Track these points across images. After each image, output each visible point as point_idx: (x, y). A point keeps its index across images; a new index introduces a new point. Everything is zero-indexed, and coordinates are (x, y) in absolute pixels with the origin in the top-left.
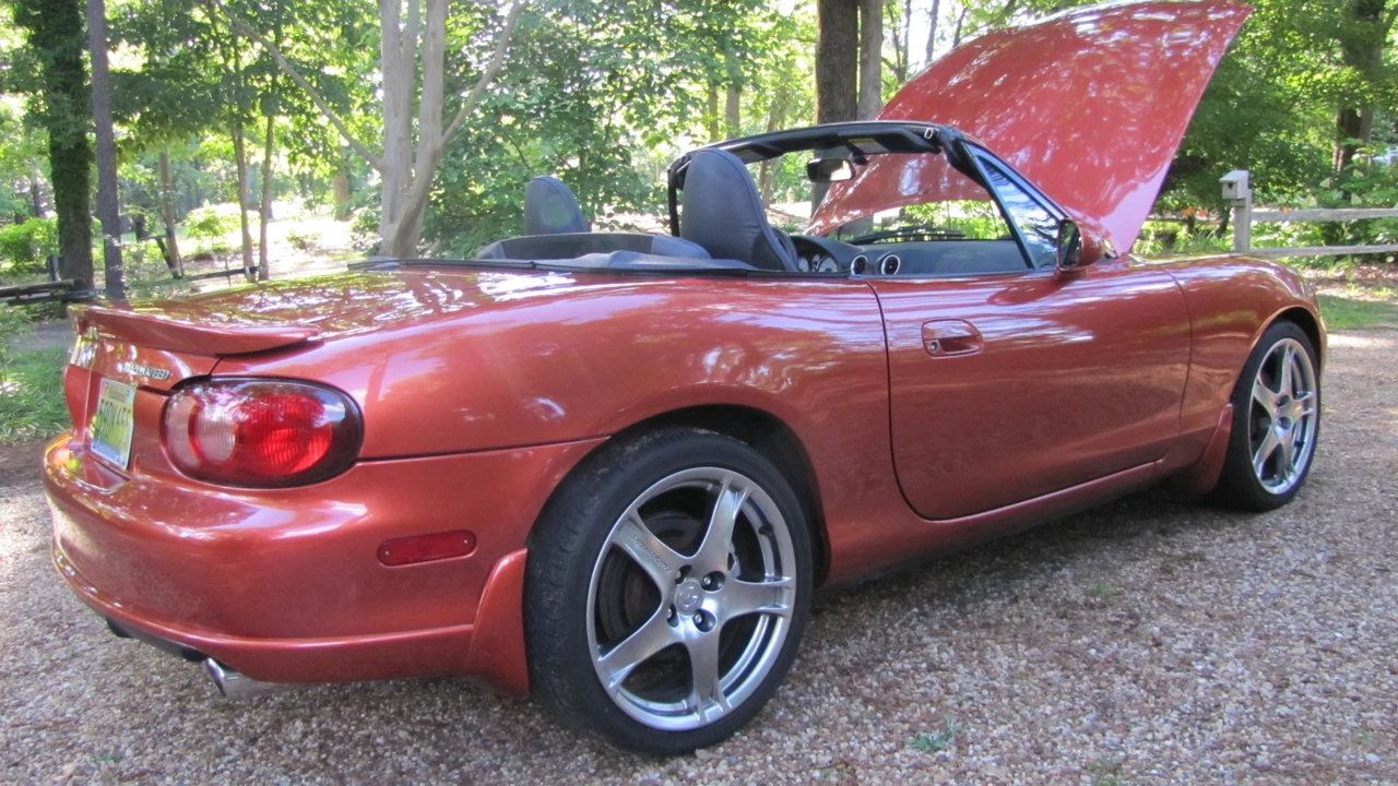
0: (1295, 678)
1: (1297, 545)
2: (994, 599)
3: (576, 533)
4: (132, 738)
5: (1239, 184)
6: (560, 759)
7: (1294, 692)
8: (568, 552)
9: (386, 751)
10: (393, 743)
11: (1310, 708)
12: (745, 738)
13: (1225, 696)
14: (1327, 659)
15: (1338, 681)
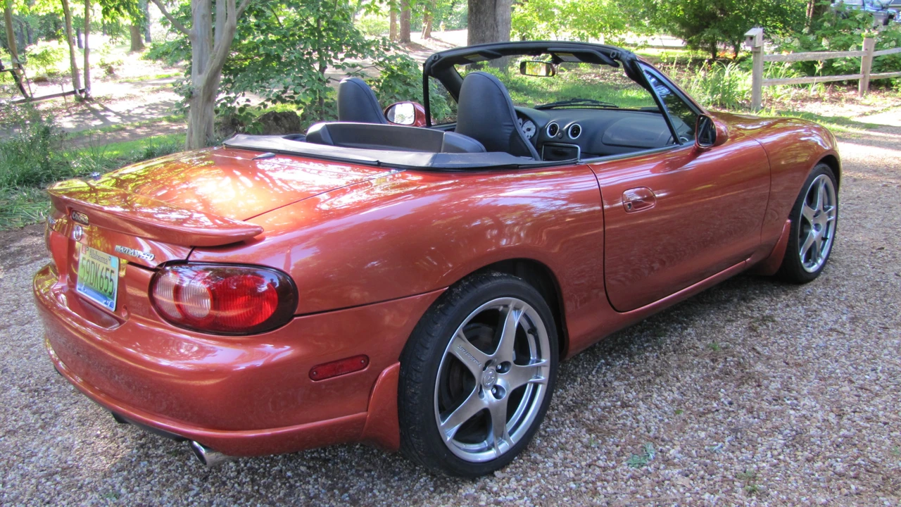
0: (847, 409)
1: (828, 309)
2: (651, 352)
3: (427, 349)
4: (120, 478)
5: (757, 37)
6: (409, 481)
7: (849, 419)
8: (423, 361)
9: (296, 482)
10: (298, 475)
11: (860, 431)
12: (521, 461)
13: (808, 423)
14: (864, 395)
15: (873, 411)
